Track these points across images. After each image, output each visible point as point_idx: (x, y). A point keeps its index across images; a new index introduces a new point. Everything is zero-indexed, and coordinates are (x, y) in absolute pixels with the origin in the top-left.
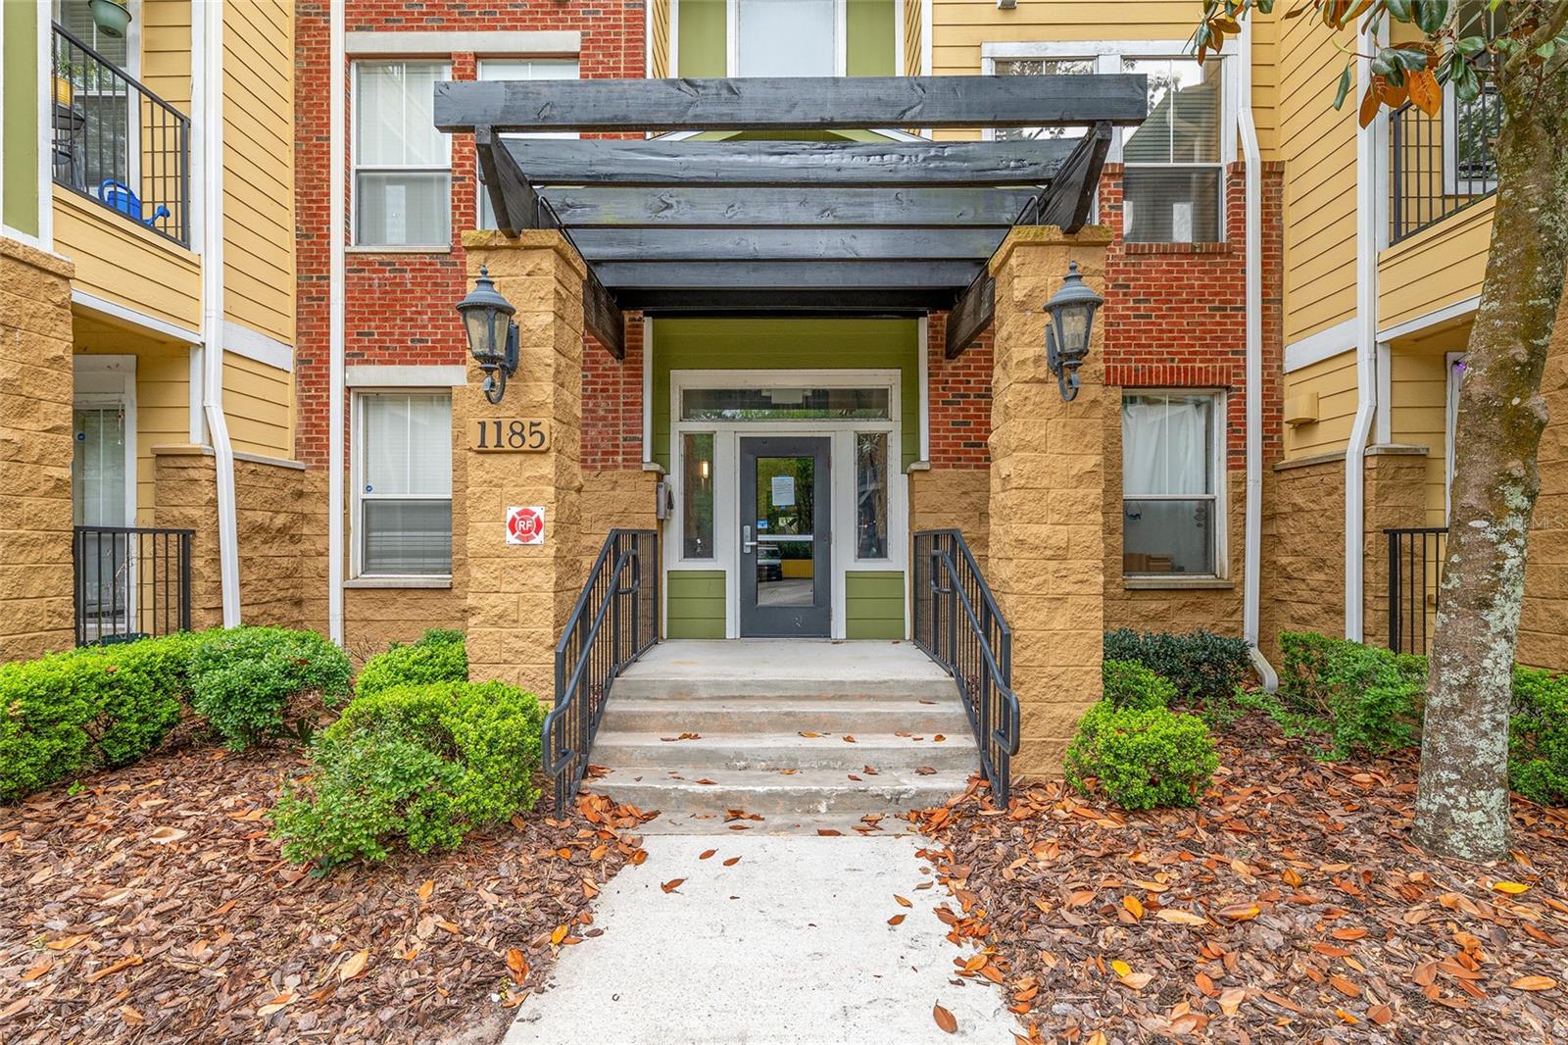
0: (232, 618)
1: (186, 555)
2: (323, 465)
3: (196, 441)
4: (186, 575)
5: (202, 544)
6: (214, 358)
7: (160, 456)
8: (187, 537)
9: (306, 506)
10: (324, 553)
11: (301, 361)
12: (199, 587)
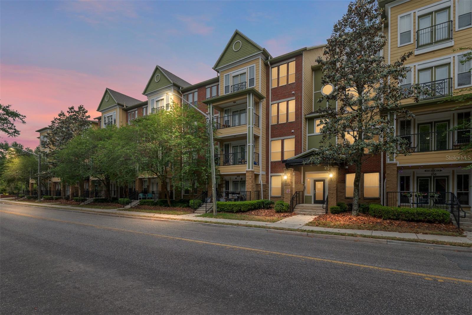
0: (262, 199)
1: (259, 193)
2: (268, 184)
3: (259, 183)
4: (259, 195)
5: (260, 192)
6: (261, 175)
7: (257, 184)
8: (259, 191)
9: (267, 188)
10: (268, 193)
11: (266, 173)
12: (260, 196)
